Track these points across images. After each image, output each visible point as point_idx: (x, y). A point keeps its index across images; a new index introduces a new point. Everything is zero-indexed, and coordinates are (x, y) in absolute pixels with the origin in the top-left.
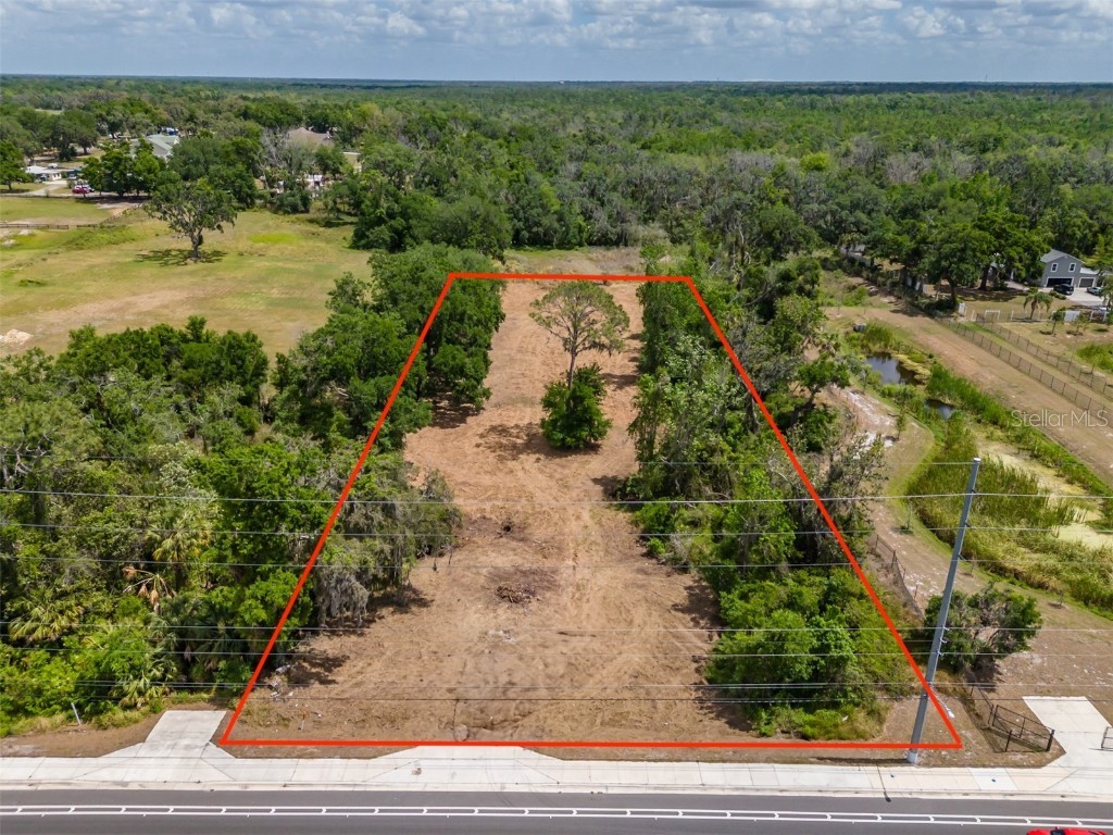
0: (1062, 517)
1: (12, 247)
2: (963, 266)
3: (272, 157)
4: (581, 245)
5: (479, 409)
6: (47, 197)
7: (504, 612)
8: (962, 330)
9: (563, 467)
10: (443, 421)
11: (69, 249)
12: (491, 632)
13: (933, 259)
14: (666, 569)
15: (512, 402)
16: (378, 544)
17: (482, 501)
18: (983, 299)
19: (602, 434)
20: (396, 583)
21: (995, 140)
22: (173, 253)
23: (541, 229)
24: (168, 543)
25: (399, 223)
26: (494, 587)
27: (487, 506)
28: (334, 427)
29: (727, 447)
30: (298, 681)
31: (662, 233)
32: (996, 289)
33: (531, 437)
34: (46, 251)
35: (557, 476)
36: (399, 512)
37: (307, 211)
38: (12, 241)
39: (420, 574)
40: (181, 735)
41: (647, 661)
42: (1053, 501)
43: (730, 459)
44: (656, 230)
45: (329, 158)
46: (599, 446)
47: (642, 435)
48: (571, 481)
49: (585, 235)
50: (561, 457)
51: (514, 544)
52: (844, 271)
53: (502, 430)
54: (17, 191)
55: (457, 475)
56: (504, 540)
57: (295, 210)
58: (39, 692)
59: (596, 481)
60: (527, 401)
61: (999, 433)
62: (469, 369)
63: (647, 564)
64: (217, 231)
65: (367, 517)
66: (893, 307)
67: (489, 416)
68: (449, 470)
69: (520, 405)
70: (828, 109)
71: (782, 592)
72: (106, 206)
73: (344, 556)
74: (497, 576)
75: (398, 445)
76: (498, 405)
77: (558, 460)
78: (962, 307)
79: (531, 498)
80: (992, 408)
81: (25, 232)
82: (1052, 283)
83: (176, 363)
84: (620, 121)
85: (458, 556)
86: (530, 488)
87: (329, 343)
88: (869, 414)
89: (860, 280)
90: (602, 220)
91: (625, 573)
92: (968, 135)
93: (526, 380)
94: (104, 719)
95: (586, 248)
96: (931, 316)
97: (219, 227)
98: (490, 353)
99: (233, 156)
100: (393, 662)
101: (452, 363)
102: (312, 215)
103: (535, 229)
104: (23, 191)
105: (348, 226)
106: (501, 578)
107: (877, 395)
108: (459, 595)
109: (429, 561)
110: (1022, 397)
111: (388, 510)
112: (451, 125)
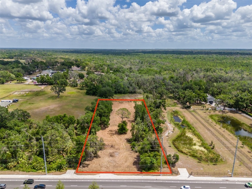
0: (195, 145)
1: (26, 96)
2: (191, 101)
3: (70, 76)
4: (127, 93)
5: (108, 127)
6: (29, 84)
7: (111, 158)
8: (190, 112)
9: (121, 136)
10: (103, 129)
11: (36, 96)
12: (109, 161)
13: (186, 99)
14: (134, 152)
15: (113, 125)
16: (95, 148)
17: (108, 142)
18: (197, 105)
19: (127, 131)
20: (96, 154)
21: (210, 69)
22: (54, 97)
23: (120, 91)
24: (66, 148)
25: (94, 90)
26: (110, 155)
27: (109, 143)
28: (86, 131)
29: (145, 134)
30: (84, 167)
31: (142, 91)
32: (199, 103)
33: (116, 132)
34: (32, 96)
35: (120, 138)
36: (97, 144)
37: (77, 87)
38: (26, 95)
39: (99, 153)
40: (70, 173)
41: (130, 164)
42: (194, 142)
43: (145, 135)
44: (141, 91)
45: (81, 75)
46: (127, 133)
47: (132, 132)
48: (122, 139)
49: (128, 91)
50: (121, 135)
51: (113, 149)
52: (174, 99)
53: (111, 131)
54: (23, 83)
55: (104, 138)
56: (111, 148)
57: (75, 86)
58: (52, 168)
59: (125, 139)
60: (116, 125)
61: (191, 131)
62: (106, 121)
63: (132, 151)
64: (63, 93)
65: (93, 144)
66: (181, 107)
67: (110, 128)
68: (103, 137)
69: (115, 126)
70: (181, 59)
71: (148, 155)
72: (40, 86)
73: (90, 150)
74: (110, 153)
75: (96, 134)
76: (111, 126)
77: (120, 136)
78: (192, 107)
79: (115, 142)
80: (190, 126)
81: (27, 93)
82: (210, 102)
83: (62, 121)
84: (138, 62)
85: (104, 150)
86: (115, 140)
87: (86, 118)
88: (170, 128)
89: (176, 101)
90: (131, 89)
91: (128, 153)
92: (205, 68)
93: (116, 121)
94: (60, 171)
95: (128, 94)
96: (186, 109)
97: (63, 92)
98: (110, 117)
99: (64, 77)
100: (96, 164)
101: (104, 120)
102: (78, 87)
103: (119, 91)
104: (24, 83)
105: (85, 90)
106: (111, 153)
107: (173, 124)
108: (105, 156)
109: (100, 151)
110: (196, 125)
111: (96, 144)
112: (104, 66)
